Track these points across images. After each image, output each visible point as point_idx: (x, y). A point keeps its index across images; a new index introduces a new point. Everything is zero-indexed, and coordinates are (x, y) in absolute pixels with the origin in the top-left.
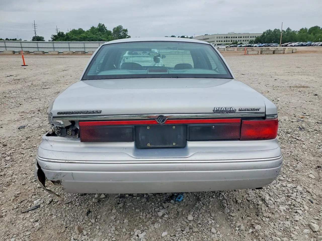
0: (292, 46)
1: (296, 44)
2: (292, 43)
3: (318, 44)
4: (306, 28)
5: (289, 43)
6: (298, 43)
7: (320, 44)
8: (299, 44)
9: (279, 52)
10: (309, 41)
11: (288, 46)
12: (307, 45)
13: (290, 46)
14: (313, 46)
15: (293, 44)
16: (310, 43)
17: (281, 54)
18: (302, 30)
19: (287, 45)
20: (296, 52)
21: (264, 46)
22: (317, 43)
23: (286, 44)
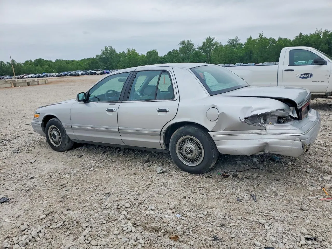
0: (29, 78)
1: (33, 76)
2: (27, 75)
3: (54, 75)
4: (31, 60)
5: (24, 75)
6: (34, 75)
7: (57, 75)
8: (36, 75)
9: (34, 84)
10: (44, 72)
11: (24, 78)
12: (44, 76)
13: (27, 78)
14: (50, 77)
15: (30, 76)
16: (46, 74)
17: (36, 85)
18: (27, 62)
19: (23, 76)
20: (48, 83)
21: (7, 79)
22: (52, 74)
23: (21, 76)
